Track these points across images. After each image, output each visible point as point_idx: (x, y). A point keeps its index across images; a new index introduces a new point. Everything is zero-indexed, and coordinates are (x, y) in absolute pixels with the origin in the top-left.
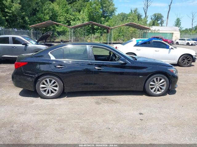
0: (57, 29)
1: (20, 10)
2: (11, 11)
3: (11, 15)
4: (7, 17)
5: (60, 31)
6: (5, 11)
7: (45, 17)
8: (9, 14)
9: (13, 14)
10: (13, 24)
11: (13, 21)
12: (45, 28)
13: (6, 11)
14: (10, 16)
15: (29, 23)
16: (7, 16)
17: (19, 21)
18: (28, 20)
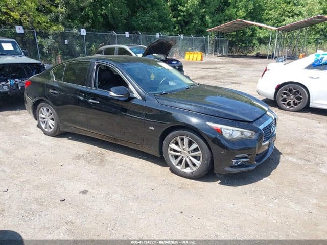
0: (259, 33)
1: (199, 5)
2: (185, 9)
3: (185, 14)
4: (179, 18)
5: (263, 37)
6: (178, 10)
7: (238, 13)
8: (182, 14)
9: (187, 13)
10: (187, 28)
11: (186, 23)
12: (236, 31)
13: (179, 8)
14: (184, 16)
15: (210, 25)
16: (180, 16)
17: (195, 23)
18: (210, 21)
